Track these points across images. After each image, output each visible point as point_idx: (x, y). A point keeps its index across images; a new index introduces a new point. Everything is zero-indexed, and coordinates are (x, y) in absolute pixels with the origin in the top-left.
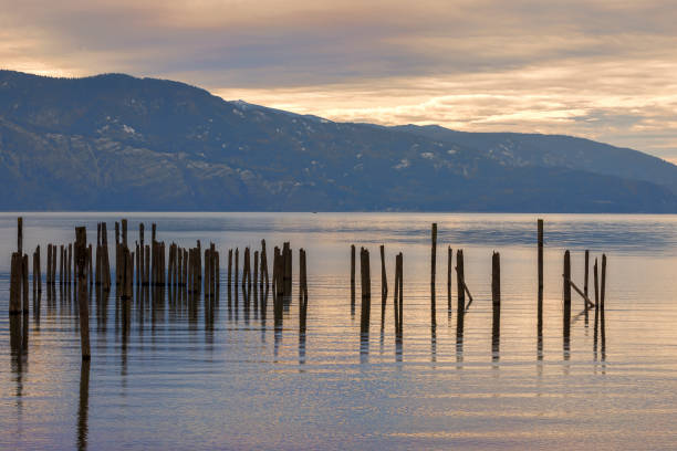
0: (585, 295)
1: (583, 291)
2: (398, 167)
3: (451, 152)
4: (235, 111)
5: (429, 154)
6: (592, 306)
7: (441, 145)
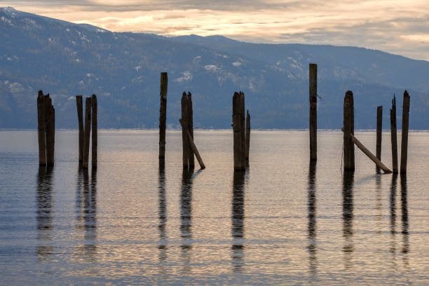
0: (377, 158)
1: (374, 153)
2: (180, 80)
3: (235, 64)
4: (3, 18)
5: (212, 66)
6: (387, 172)
7: (225, 57)
